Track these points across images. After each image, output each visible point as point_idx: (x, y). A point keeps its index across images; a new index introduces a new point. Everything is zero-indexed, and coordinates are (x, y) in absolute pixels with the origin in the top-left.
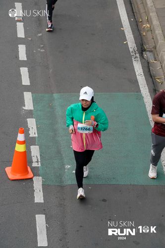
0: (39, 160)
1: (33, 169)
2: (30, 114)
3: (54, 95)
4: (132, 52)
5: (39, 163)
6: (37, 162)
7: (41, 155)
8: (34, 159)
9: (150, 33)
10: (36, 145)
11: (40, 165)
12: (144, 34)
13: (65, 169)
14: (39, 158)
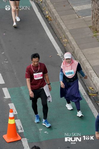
0: (22, 128)
1: (20, 134)
2: (9, 101)
3: (21, 87)
4: (61, 56)
5: (23, 130)
6: (21, 129)
7: (22, 125)
8: (19, 128)
9: (68, 44)
10: (18, 119)
11: (23, 131)
12: (65, 45)
13: (39, 131)
14: (22, 127)
